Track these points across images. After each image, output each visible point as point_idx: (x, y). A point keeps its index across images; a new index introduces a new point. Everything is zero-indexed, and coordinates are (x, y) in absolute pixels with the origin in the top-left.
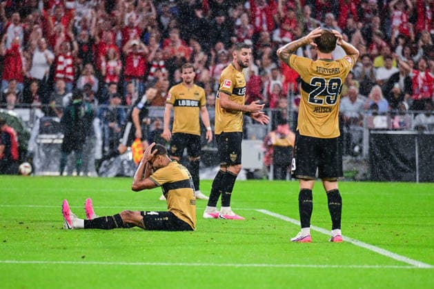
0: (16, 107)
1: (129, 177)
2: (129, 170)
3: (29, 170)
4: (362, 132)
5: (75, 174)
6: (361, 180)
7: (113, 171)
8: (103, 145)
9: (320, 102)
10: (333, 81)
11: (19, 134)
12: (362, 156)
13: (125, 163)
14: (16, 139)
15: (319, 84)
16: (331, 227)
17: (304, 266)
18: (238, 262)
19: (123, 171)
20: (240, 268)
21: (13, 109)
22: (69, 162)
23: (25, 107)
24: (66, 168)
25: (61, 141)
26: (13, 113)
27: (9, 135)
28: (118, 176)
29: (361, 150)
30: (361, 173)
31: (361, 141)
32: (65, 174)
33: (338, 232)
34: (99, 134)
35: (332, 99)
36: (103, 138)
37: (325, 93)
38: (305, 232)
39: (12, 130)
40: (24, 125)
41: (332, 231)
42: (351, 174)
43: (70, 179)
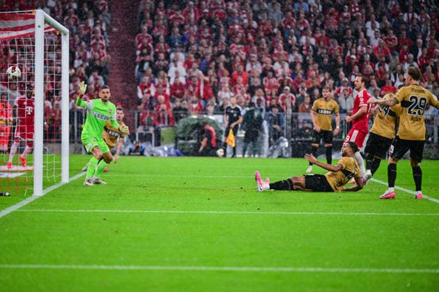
0: (214, 114)
1: (286, 158)
2: (286, 154)
3: (222, 154)
4: (433, 128)
5: (252, 156)
6: (434, 159)
7: (276, 154)
8: (269, 138)
9: (415, 113)
10: (422, 99)
11: (216, 131)
12: (433, 143)
13: (284, 149)
14: (214, 134)
15: (414, 100)
16: (415, 189)
17: (398, 214)
18: (357, 212)
19: (282, 154)
20: (358, 215)
21: (212, 115)
22: (248, 148)
23: (219, 114)
24: (247, 152)
25: (243, 135)
26: (212, 117)
27: (210, 132)
28: (279, 157)
29: (433, 140)
30: (433, 154)
31: (433, 134)
32: (246, 156)
33: (420, 192)
34: (266, 131)
35: (421, 112)
36: (270, 134)
37: (417, 108)
38: (392, 190)
39: (212, 129)
40: (219, 125)
41: (416, 192)
42: (427, 156)
43: (249, 159)
